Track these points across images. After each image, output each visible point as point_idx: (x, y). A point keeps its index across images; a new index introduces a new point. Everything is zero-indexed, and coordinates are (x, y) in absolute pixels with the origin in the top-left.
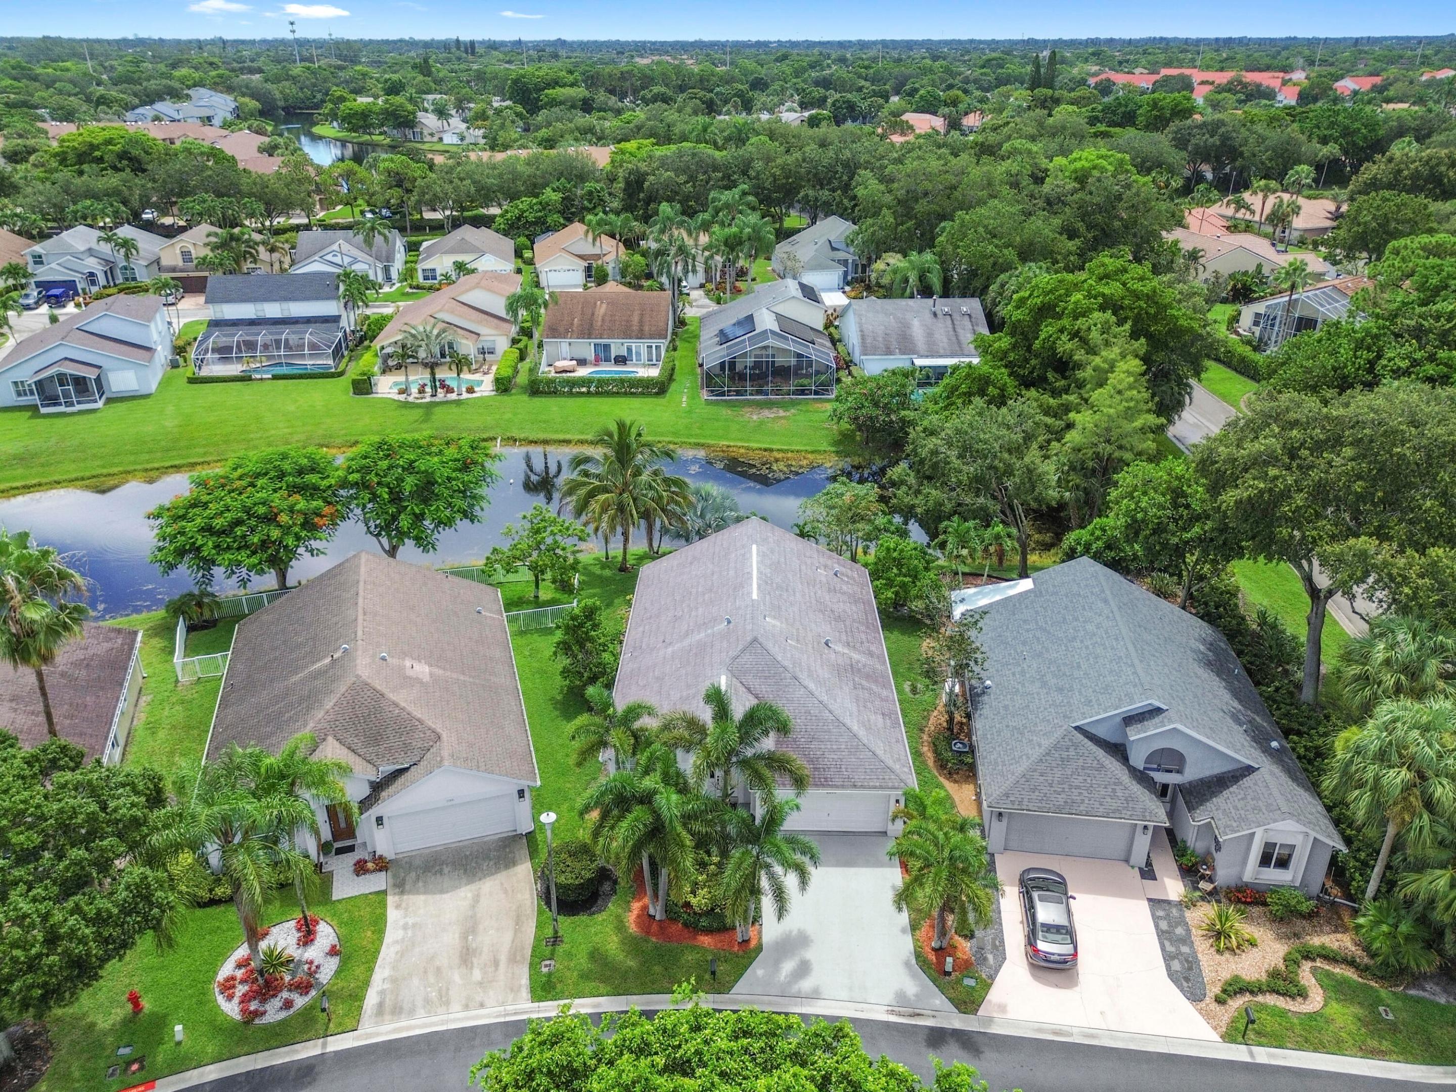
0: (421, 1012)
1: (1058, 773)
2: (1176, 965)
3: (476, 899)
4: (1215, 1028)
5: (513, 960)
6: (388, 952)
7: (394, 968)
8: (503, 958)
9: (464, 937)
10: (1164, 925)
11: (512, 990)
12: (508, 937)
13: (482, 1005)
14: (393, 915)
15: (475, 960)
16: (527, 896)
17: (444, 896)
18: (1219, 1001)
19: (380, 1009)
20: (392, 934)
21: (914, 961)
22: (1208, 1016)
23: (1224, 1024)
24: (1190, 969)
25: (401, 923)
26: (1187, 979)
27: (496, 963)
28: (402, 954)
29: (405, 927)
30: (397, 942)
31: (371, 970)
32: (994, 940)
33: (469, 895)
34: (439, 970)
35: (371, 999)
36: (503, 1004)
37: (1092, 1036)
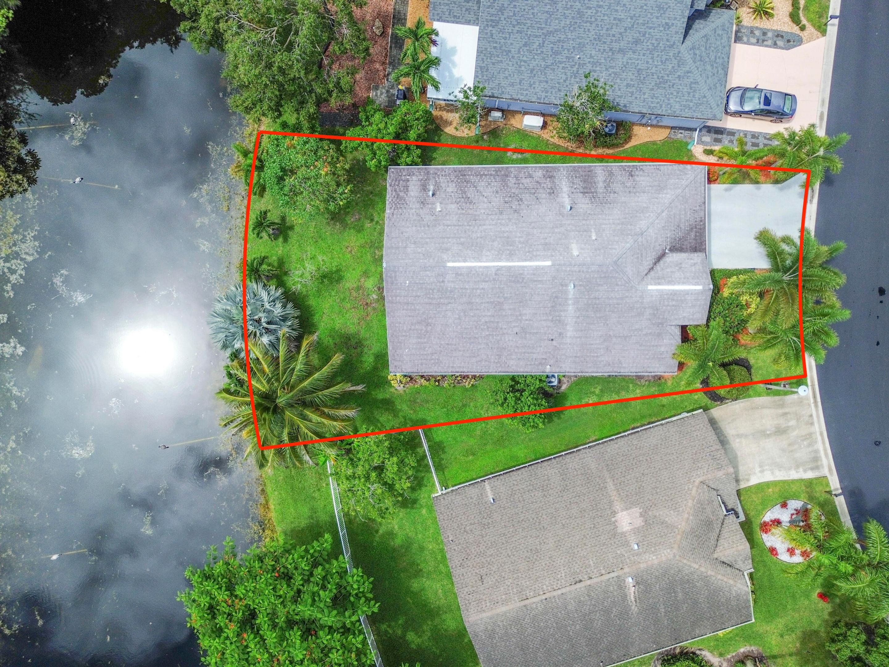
0: (815, 447)
1: (709, 67)
2: (780, 43)
3: (739, 436)
4: (818, 38)
5: (782, 406)
6: (780, 476)
7: (790, 469)
8: (780, 411)
9: (769, 436)
10: (754, 40)
11: (801, 402)
12: (766, 411)
13: (811, 416)
14: (754, 481)
15: (783, 426)
16: (737, 406)
17: (739, 454)
18: (803, 28)
19: (816, 468)
20: (768, 477)
21: (779, 185)
22: (810, 39)
23: (816, 32)
24: (782, 37)
25: (760, 474)
26: (789, 41)
27: (785, 414)
28: (780, 467)
29: (762, 471)
30: (772, 473)
31: (793, 481)
32: (765, 138)
33: (738, 440)
34: (790, 445)
35: (810, 475)
36: (809, 405)
37: (823, 101)
